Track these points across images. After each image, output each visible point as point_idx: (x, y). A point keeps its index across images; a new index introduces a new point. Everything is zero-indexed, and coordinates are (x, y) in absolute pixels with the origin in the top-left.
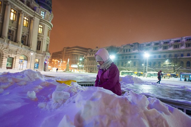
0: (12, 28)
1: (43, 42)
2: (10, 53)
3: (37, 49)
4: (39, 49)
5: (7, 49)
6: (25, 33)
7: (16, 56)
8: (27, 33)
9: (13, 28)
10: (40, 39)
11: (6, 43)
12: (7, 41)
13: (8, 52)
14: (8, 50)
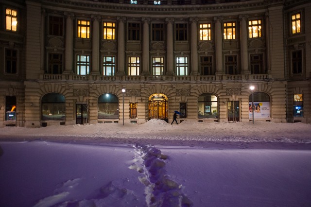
0: (231, 52)
1: (305, 50)
2: (229, 95)
3: (295, 72)
4: (300, 71)
5: (222, 89)
6: (257, 50)
7: (241, 97)
8: (261, 48)
9: (233, 52)
10: (296, 46)
11: (219, 80)
12: (219, 78)
13: (225, 94)
14: (225, 91)
